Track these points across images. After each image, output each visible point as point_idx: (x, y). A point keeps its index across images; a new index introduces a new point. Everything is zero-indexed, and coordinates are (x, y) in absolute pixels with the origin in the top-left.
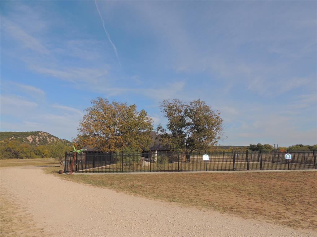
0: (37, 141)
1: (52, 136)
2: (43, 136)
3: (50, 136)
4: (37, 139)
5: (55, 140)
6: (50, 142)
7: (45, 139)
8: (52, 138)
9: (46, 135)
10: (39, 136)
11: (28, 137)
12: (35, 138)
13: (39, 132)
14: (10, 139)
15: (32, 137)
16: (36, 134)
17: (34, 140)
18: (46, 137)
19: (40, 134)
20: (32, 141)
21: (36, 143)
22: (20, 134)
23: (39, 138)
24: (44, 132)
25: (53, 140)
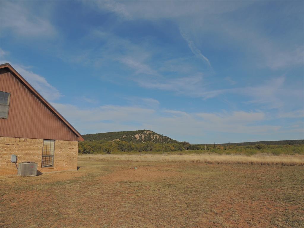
0: (143, 139)
1: (156, 133)
2: (148, 134)
3: (154, 134)
4: (143, 137)
5: (158, 137)
6: (153, 139)
7: (149, 137)
8: (155, 135)
9: (150, 133)
10: (145, 134)
11: (136, 135)
12: (142, 136)
13: (145, 130)
14: (123, 137)
15: (139, 135)
16: (142, 132)
17: (141, 137)
18: (150, 134)
19: (145, 132)
20: (139, 138)
21: (142, 140)
22: (130, 133)
23: (144, 136)
24: (149, 131)
25: (156, 137)
